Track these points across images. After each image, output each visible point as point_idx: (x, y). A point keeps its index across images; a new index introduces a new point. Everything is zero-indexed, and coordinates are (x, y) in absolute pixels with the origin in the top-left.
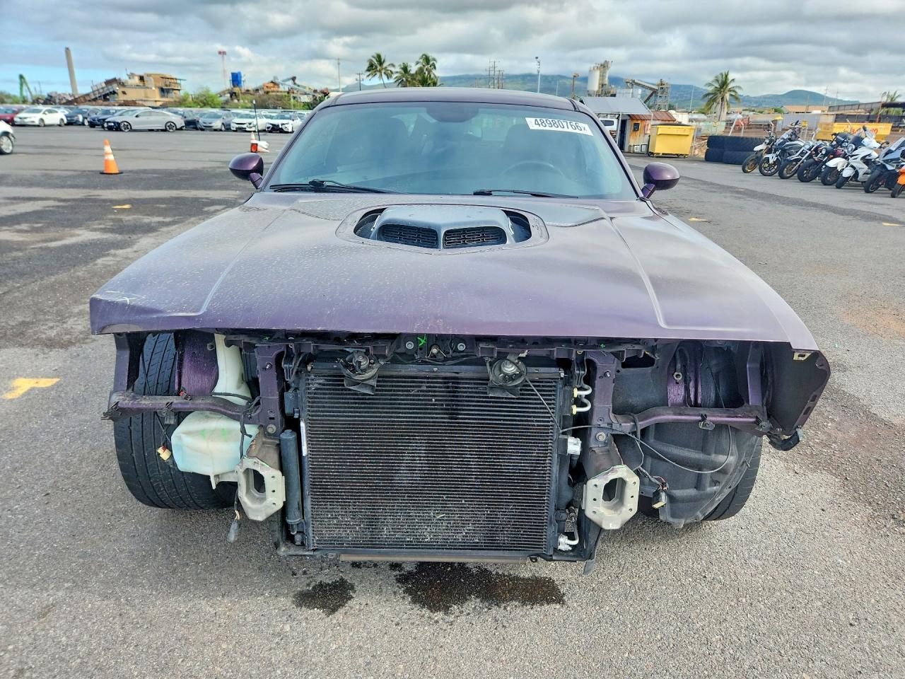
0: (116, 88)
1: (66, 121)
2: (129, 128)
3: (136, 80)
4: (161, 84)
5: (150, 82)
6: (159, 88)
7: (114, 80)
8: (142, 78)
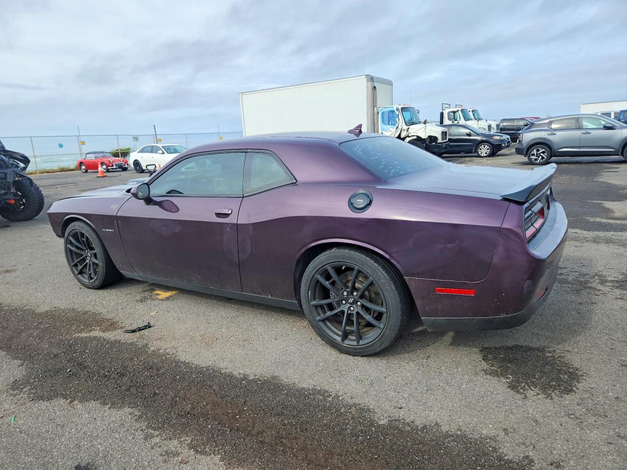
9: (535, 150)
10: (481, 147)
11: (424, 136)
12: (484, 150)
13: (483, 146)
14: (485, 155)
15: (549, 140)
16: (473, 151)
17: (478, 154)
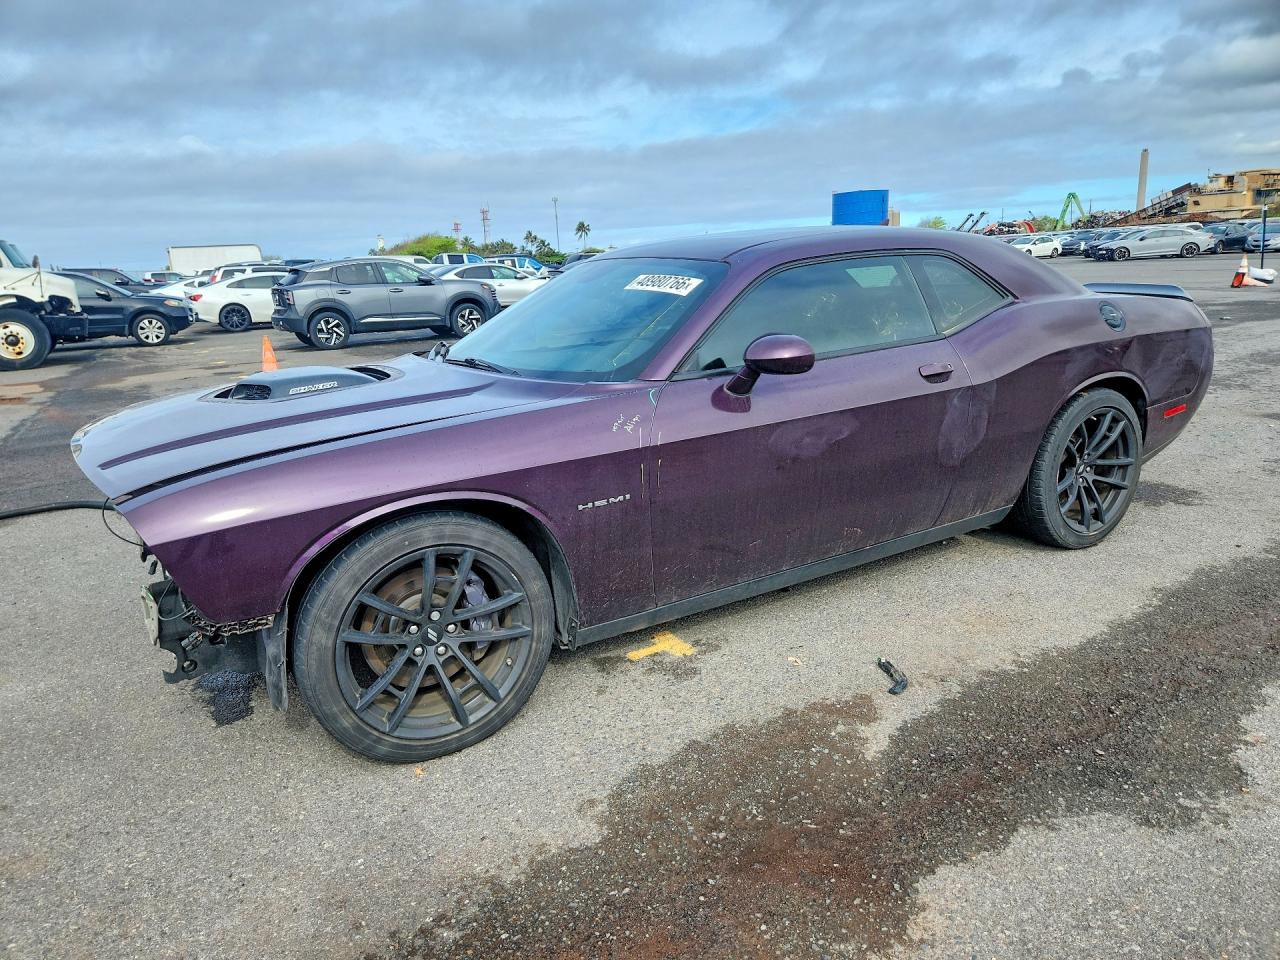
0: (1187, 197)
1: (1060, 251)
2: (1124, 255)
3: (1221, 183)
4: (1260, 185)
5: (1242, 184)
6: (1253, 190)
7: (1188, 187)
8: (1230, 179)
9: (322, 322)
10: (141, 324)
11: (36, 296)
12: (151, 330)
13: (146, 321)
14: (156, 341)
15: (340, 303)
16: (127, 332)
17: (138, 338)
